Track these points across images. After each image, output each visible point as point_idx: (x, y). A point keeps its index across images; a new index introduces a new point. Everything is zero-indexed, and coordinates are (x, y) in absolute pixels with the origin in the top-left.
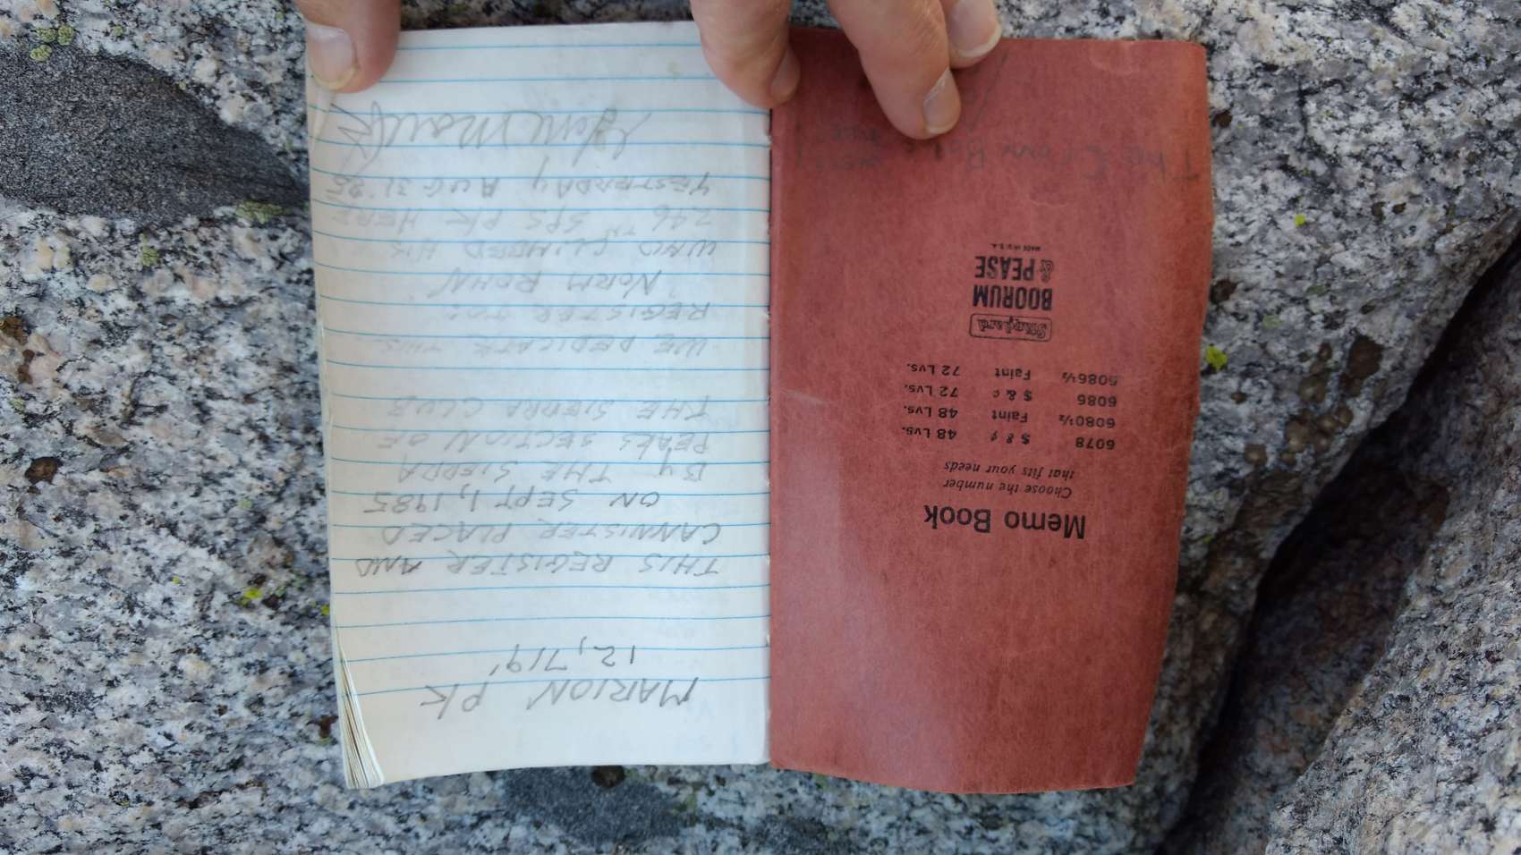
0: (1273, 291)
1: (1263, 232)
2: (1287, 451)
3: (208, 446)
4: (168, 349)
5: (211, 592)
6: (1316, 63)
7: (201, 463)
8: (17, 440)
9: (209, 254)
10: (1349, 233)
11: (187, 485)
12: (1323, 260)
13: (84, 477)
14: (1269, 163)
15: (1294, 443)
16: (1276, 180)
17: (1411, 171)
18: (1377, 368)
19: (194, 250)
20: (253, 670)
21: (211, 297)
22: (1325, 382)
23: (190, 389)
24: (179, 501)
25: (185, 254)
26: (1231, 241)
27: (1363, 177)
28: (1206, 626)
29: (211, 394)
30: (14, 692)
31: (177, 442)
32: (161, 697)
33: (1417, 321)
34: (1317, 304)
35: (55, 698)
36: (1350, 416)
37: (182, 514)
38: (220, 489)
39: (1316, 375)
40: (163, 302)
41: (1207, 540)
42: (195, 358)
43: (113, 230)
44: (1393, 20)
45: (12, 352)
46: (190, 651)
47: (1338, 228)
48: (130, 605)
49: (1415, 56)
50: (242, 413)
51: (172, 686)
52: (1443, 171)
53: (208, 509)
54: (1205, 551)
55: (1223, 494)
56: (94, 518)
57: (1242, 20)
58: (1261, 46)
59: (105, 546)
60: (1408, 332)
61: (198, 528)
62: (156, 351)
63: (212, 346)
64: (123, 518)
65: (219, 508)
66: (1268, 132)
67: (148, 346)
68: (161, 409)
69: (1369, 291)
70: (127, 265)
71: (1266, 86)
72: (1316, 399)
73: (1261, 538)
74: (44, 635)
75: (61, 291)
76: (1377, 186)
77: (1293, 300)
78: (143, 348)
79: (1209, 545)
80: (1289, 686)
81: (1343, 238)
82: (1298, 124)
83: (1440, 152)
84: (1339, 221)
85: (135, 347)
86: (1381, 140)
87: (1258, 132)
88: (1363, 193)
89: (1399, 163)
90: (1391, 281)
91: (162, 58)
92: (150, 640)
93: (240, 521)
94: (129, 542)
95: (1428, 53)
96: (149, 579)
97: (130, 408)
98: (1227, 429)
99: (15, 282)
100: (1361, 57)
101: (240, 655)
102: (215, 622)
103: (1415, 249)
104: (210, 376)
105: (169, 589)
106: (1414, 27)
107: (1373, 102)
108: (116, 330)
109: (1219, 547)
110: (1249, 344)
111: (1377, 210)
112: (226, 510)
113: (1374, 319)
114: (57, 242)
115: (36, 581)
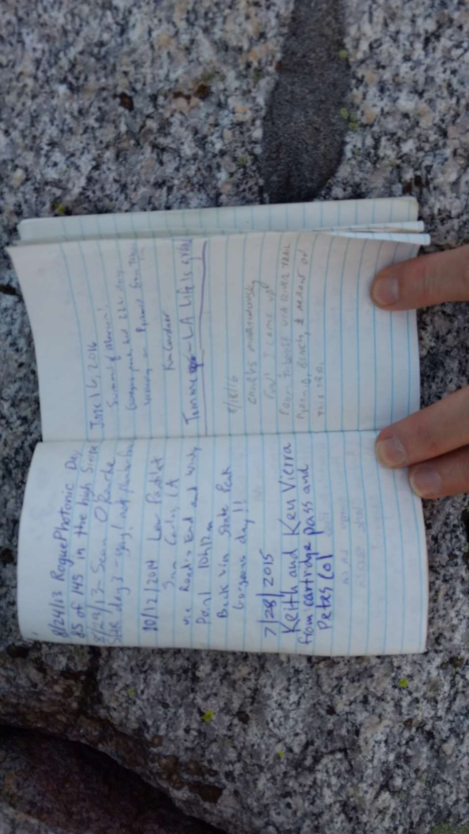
1: (275, 736)
2: (159, 758)
3: (141, 186)
4: (194, 168)
5: (61, 188)
6: (360, 756)
7: (132, 183)
8: (143, 90)
9: (244, 190)
10: (275, 780)
11: (120, 175)
12: (261, 768)
13: (123, 122)
14: (309, 736)
15: (164, 761)
16: (301, 740)
17: (308, 810)
18: (205, 800)
19: (247, 183)
20: (17, 208)
21: (222, 191)
22: (197, 774)
23: (173, 178)
24: (110, 172)
25: (244, 179)
26: (269, 719)
27: (305, 786)
28: (59, 717)
29: (170, 189)
31: (144, 171)
33: (231, 820)
36: (179, 789)
37: (104, 172)
38: (118, 193)
39: (200, 769)
40: (219, 167)
41: (109, 718)
42: (189, 182)
43: (256, 143)
44: (383, 792)
45: (190, 90)
46: (27, 175)
47: (278, 775)
48: (52, 144)
49: (365, 805)
50: (160, 205)
51: (7, 165)
52: (309, 826)
53: (107, 186)
54: (103, 717)
55: (135, 726)
56: (100, 127)
57: (380, 716)
58: (368, 727)
59: (85, 132)
60: (225, 815)
61: (97, 181)
62: (192, 162)
63: (196, 190)
64: (101, 142)
65: (108, 192)
66: (325, 734)
67: (195, 157)
68: (161, 163)
69: (246, 793)
70: (238, 149)
71: (348, 731)
72: (188, 770)
73: (110, 744)
74: (34, 97)
75: (223, 116)
76: (300, 793)
77: (240, 754)
78: (194, 155)
79: (106, 719)
80: (25, 767)
81: (273, 778)
82: (330, 749)
83: (319, 823)
84: (282, 775)
85: (194, 151)
86: (324, 793)
87: (325, 729)
88: (296, 786)
89: (312, 803)
90: (252, 804)
91: (343, 172)
92: (32, 154)
93: (101, 203)
94: (88, 144)
95: (367, 812)
96: (67, 155)
97: (161, 147)
98: (170, 724)
99: (227, 93)
100: (364, 779)
101: (26, 202)
102: (44, 190)
103: (268, 815)
104: (179, 189)
105: (62, 166)
106: (380, 803)
107: (342, 787)
108: (203, 142)
109: (105, 724)
110: (216, 733)
111: (287, 794)
112: (107, 196)
113: (231, 797)
114: (249, 115)
115: (65, 94)
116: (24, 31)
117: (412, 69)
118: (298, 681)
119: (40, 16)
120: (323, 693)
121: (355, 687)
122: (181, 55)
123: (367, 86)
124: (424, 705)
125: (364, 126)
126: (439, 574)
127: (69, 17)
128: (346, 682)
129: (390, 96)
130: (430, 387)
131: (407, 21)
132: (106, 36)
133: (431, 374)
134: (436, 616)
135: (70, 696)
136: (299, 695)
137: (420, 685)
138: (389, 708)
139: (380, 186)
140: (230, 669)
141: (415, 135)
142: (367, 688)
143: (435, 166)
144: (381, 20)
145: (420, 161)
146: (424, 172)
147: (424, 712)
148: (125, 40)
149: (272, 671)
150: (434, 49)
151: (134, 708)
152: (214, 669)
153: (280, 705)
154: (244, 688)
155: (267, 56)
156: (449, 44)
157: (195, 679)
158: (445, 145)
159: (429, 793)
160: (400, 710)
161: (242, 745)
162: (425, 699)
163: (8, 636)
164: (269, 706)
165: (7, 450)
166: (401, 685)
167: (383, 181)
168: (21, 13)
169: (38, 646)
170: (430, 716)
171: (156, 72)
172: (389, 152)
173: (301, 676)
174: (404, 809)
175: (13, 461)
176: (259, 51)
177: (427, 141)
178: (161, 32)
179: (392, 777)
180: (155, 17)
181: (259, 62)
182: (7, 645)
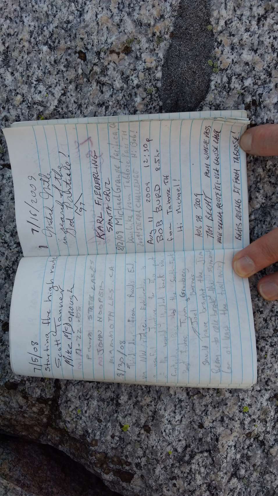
0: (147, 445)
1: (166, 441)
2: (96, 453)
3: (90, 106)
4: (121, 95)
5: (43, 106)
6: (219, 455)
7: (85, 104)
8: (92, 49)
9: (151, 108)
10: (167, 469)
11: (78, 99)
12: (158, 461)
13: (80, 68)
14: (188, 442)
15: (98, 455)
16: (182, 444)
17: (187, 488)
18: (123, 481)
19: (152, 104)
20: (17, 117)
21: (138, 109)
22: (118, 464)
23: (109, 101)
24: (72, 97)
25: (151, 102)
26: (163, 431)
27: (184, 473)
28: (35, 428)
29: (107, 108)
30: (9, 43)
31: (92, 96)
32: (8, 89)
33: (139, 494)
34: (144, 460)
35: (7, 56)
36: (107, 474)
37: (68, 97)
39: (121, 461)
40: (136, 94)
41: (66, 428)
42: (118, 103)
43: (158, 80)
44: (233, 478)
45: (119, 49)
46: (23, 99)
47: (168, 466)
48: (39, 80)
49: (222, 486)
51: (12, 92)
53: (70, 106)
54: (62, 428)
55: (81, 433)
56: (67, 71)
57: (231, 430)
58: (224, 437)
59: (58, 73)
60: (135, 491)
61: (64, 102)
62: (120, 91)
63: (122, 108)
64: (67, 79)
65: (70, 109)
66: (198, 441)
67: (122, 89)
68: (102, 92)
69: (148, 477)
70: (147, 84)
71: (212, 439)
72: (113, 462)
73: (66, 445)
74: (28, 53)
75: (139, 64)
76: (182, 477)
77: (145, 452)
78: (121, 87)
79: (64, 429)
80: (15, 458)
81: (165, 467)
82: (200, 450)
84: (170, 465)
85: (121, 85)
86: (196, 478)
87: (197, 437)
88: (179, 473)
89: (189, 484)
90: (152, 484)
91: (210, 97)
92: (27, 86)
93: (66, 115)
94: (59, 81)
95: (223, 491)
96: (47, 87)
97: (102, 83)
98: (102, 433)
99: (141, 51)
100: (221, 469)
101: (22, 114)
102: (33, 107)
103: (162, 491)
104: (113, 107)
105: (44, 93)
106: (231, 485)
107: (208, 474)
108: (127, 80)
109: (63, 432)
110: (130, 438)
111: (174, 478)
112: (70, 111)
113: (139, 479)
114: (154, 64)
115: (46, 52)
116: (24, 15)
117: (250, 36)
118: (181, 407)
119: (33, 6)
120: (196, 415)
121: (216, 412)
122: (114, 29)
123: (223, 46)
124: (258, 423)
125: (222, 70)
126: (268, 341)
127: (50, 6)
128: (210, 408)
129: (237, 51)
130: (262, 227)
131: (247, 9)
132: (71, 18)
133: (263, 219)
134: (266, 367)
135: (43, 414)
136: (181, 416)
137: (256, 411)
138: (237, 425)
139: (231, 106)
140: (139, 399)
141: (253, 76)
142: (223, 412)
143: (264, 93)
144: (232, 8)
145: (255, 91)
146: (258, 97)
147: (259, 428)
148: (82, 20)
149: (165, 401)
150: (263, 25)
151: (81, 422)
152: (129, 399)
153: (170, 421)
154: (148, 410)
155: (165, 29)
156: (272, 22)
157: (118, 405)
158: (270, 81)
159: (262, 480)
160: (244, 426)
161: (146, 446)
162: (259, 420)
163: (6, 376)
164: (163, 422)
165: (8, 262)
166: (244, 410)
167: (234, 103)
168: (22, 5)
169: (24, 382)
170: (262, 431)
171: (100, 38)
172: (237, 86)
173: (183, 404)
174: (246, 489)
175: (11, 269)
176: (160, 26)
177: (260, 79)
178: (103, 16)
179: (239, 469)
180: (100, 6)
181: (160, 33)
182: (5, 381)
